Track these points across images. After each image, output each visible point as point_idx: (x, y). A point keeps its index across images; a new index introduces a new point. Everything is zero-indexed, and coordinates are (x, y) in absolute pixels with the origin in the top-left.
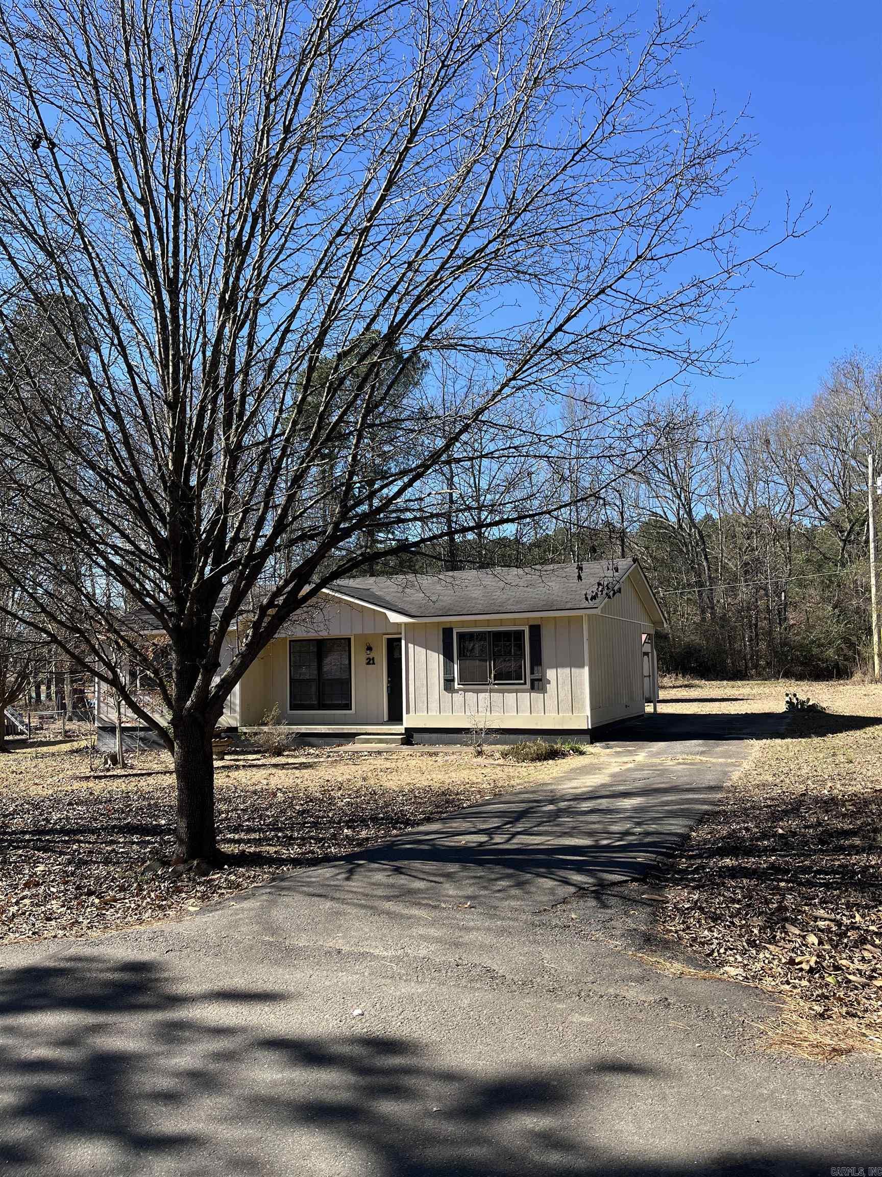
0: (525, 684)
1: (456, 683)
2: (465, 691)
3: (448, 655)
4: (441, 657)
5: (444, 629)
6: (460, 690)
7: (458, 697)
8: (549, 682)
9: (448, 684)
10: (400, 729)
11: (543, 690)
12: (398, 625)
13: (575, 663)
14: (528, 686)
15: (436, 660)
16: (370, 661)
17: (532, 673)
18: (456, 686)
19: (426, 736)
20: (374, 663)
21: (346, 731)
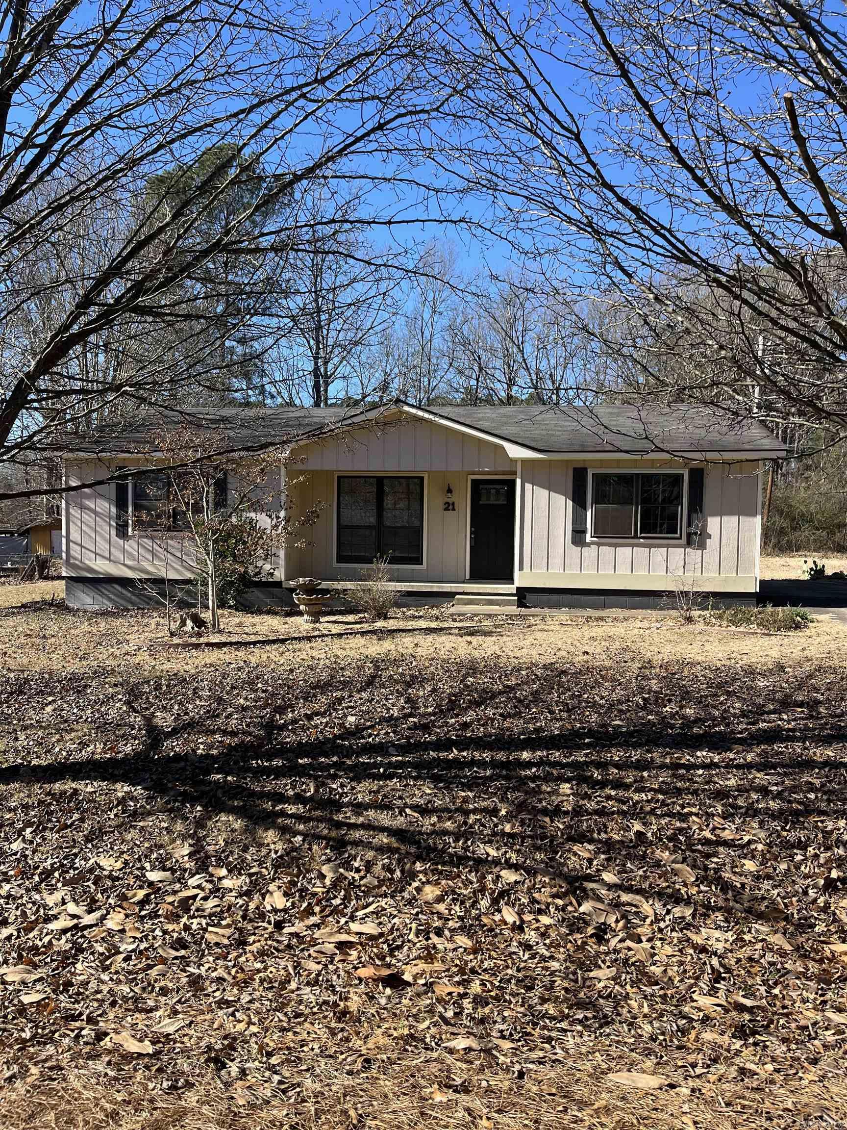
0: (680, 538)
1: (588, 535)
2: (599, 545)
3: (579, 501)
4: (570, 503)
5: (575, 469)
6: (593, 543)
7: (590, 552)
8: (709, 536)
9: (578, 535)
10: (511, 589)
11: (702, 546)
12: (514, 461)
13: (746, 510)
14: (684, 541)
15: (562, 505)
16: (449, 507)
17: (689, 525)
18: (588, 539)
19: (545, 597)
20: (454, 509)
21: (435, 590)
